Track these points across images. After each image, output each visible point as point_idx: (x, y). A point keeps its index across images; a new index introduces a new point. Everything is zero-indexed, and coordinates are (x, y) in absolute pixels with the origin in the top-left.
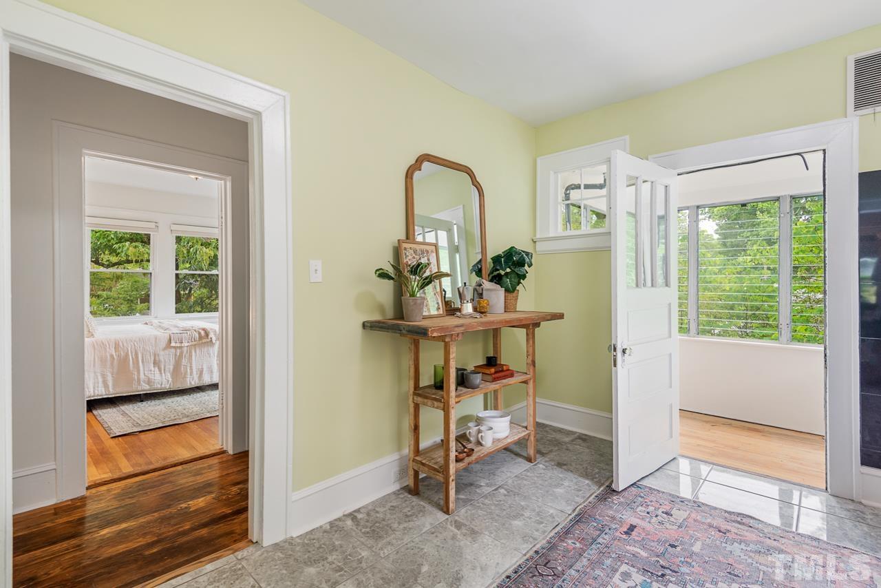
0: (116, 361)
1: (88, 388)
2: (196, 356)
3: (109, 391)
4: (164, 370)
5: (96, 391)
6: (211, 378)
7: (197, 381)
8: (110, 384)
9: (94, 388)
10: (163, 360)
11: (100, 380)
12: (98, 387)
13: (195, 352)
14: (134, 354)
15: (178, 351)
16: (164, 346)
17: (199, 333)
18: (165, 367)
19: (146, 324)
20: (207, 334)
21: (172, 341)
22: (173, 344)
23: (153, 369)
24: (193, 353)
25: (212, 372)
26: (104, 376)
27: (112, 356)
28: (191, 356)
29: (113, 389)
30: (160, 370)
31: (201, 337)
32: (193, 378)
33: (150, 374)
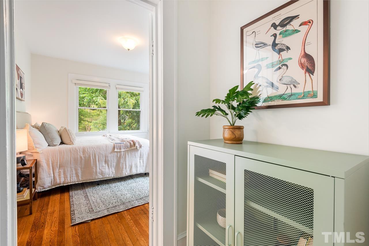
0: (83, 161)
1: (67, 178)
2: (128, 157)
3: (79, 179)
4: (111, 166)
5: (71, 180)
6: (137, 170)
7: (129, 172)
8: (80, 175)
9: (70, 177)
10: (110, 160)
11: (74, 172)
12: (73, 177)
13: (128, 155)
14: (93, 156)
15: (119, 154)
16: (111, 151)
17: (130, 143)
18: (111, 164)
19: (104, 136)
20: (134, 144)
21: (115, 148)
22: (116, 150)
23: (104, 165)
24: (127, 156)
25: (137, 167)
26: (76, 170)
27: (81, 157)
28: (125, 157)
29: (81, 178)
30: (108, 166)
31: (131, 146)
32: (127, 170)
33: (103, 169)
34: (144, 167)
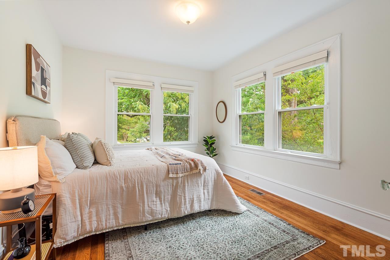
0: (125, 193)
1: (101, 222)
2: (188, 186)
3: (119, 222)
4: (164, 200)
5: (108, 224)
6: (200, 206)
7: (189, 210)
8: (120, 216)
9: (106, 221)
10: (163, 191)
11: (112, 212)
12: (109, 219)
13: (188, 182)
14: (140, 185)
15: (175, 181)
16: (164, 176)
17: (190, 164)
18: (164, 197)
19: (148, 149)
20: (196, 166)
21: (170, 173)
22: (171, 175)
23: (155, 199)
24: (186, 184)
25: (200, 201)
26: (114, 208)
27: (122, 188)
28: (184, 186)
29: (123, 221)
30: (161, 201)
31: (191, 169)
32: (186, 207)
33: (153, 205)
34: (210, 200)
